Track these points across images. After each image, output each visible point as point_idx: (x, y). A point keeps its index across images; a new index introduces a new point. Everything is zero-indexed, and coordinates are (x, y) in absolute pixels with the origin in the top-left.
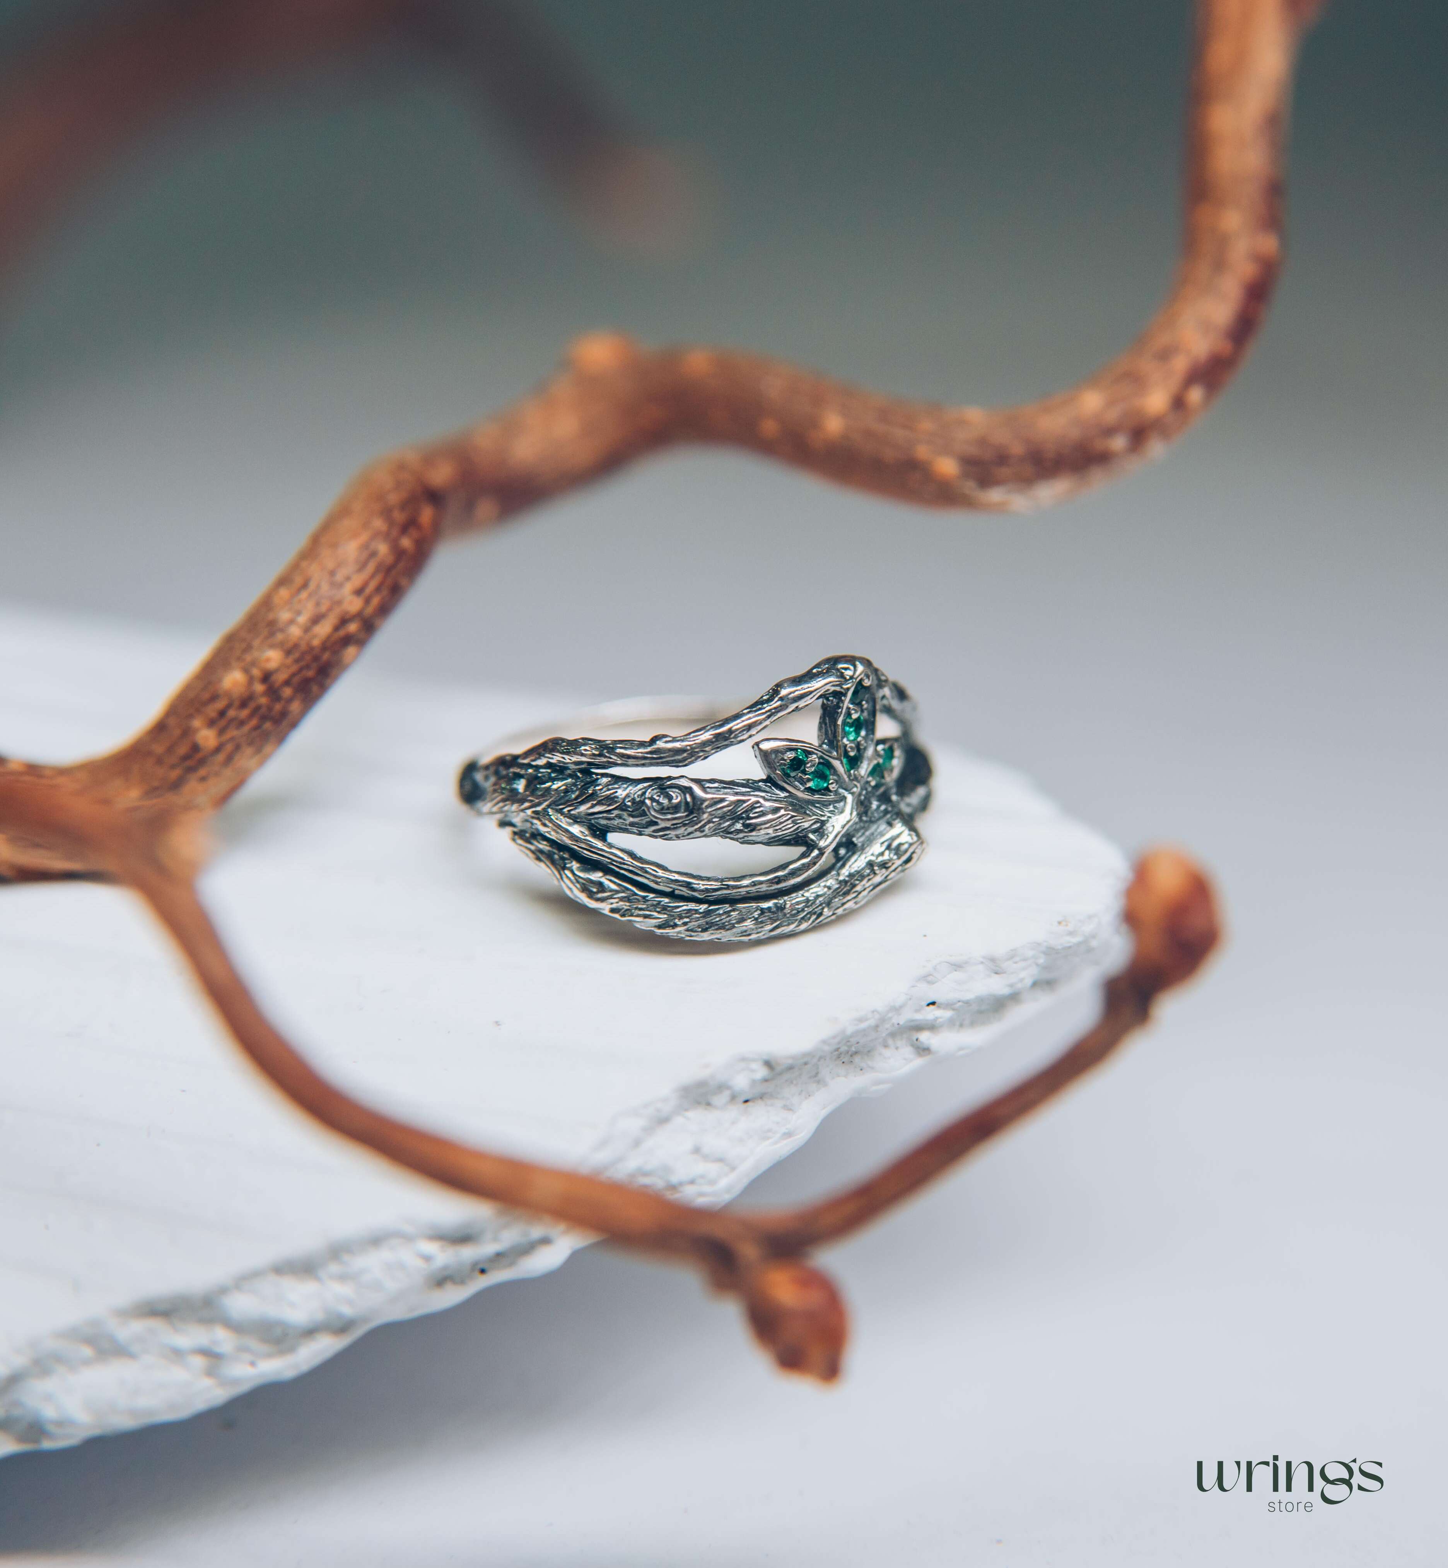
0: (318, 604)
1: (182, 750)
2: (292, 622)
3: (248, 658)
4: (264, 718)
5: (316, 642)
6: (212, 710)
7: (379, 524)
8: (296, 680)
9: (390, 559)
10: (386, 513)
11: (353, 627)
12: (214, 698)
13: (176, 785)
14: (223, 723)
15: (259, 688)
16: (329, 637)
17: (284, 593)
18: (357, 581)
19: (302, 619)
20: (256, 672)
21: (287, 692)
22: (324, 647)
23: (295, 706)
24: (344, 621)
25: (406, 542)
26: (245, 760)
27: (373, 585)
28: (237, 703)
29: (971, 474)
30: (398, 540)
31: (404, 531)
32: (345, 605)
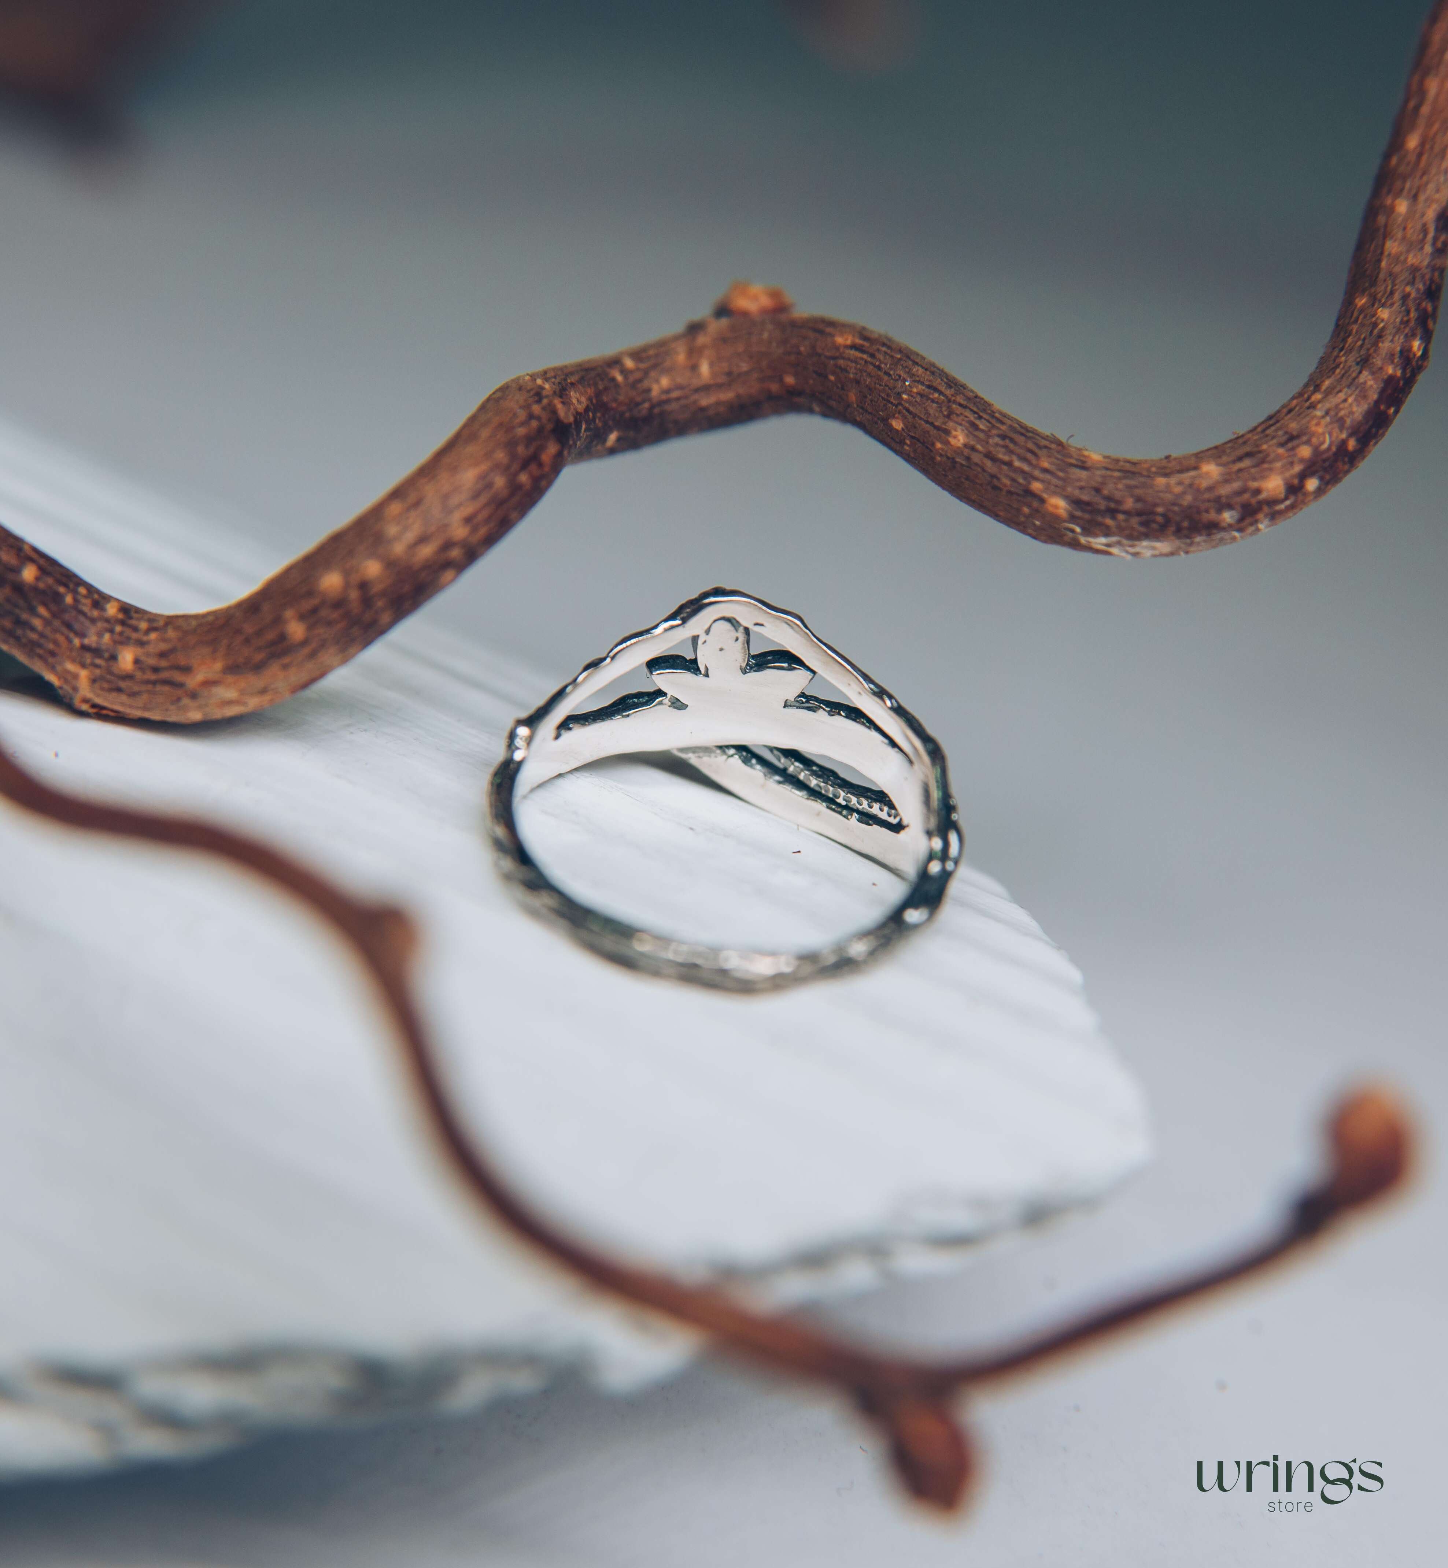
0: (426, 524)
1: (271, 635)
2: (398, 537)
3: (350, 564)
4: (353, 623)
5: (417, 561)
6: (307, 605)
7: (501, 456)
8: (391, 592)
9: (504, 493)
10: (511, 445)
11: (455, 553)
12: (310, 594)
13: (258, 668)
14: (314, 619)
15: (354, 594)
16: (431, 558)
17: (395, 508)
18: (468, 510)
19: (408, 537)
20: (354, 579)
21: (380, 603)
22: (425, 566)
23: (386, 618)
24: (448, 545)
25: (523, 478)
26: (328, 656)
27: (483, 515)
28: (329, 604)
29: (1079, 518)
30: (516, 474)
31: (524, 466)
32: (452, 531)
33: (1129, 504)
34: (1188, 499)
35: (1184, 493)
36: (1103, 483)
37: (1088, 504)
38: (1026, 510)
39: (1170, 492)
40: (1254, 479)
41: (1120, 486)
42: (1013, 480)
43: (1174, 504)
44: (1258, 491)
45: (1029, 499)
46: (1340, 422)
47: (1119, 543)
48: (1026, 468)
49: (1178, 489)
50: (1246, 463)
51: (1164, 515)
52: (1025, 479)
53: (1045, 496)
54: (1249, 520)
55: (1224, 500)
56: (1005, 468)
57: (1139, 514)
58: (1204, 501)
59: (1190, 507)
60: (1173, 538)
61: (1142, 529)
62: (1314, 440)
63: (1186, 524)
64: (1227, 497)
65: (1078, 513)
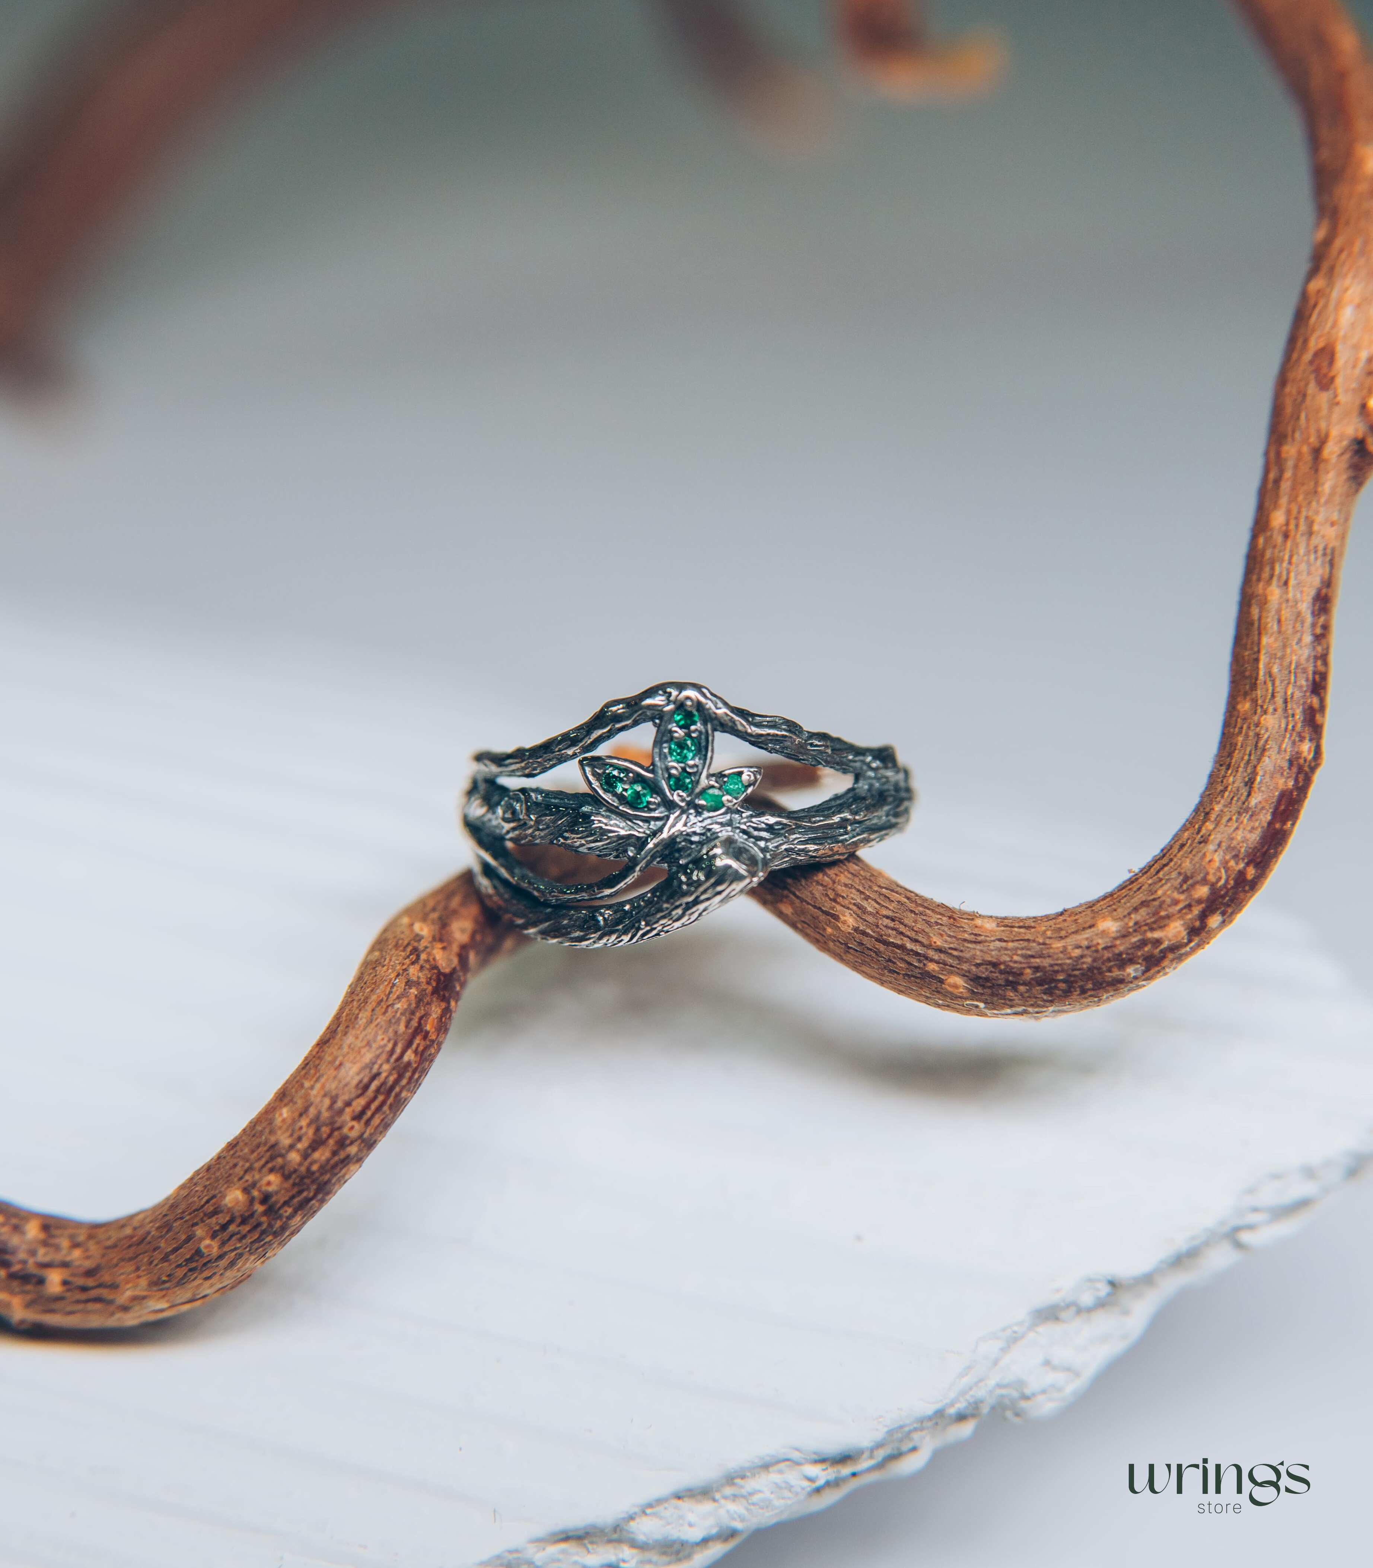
0: (318, 1130)
1: (186, 1252)
2: (292, 1147)
3: (249, 1179)
4: (263, 1232)
5: (314, 1167)
6: (215, 1223)
7: (382, 1041)
8: (296, 1200)
9: (392, 1079)
11: (351, 1152)
12: (215, 1212)
13: (182, 1282)
14: (225, 1235)
15: (259, 1208)
16: (328, 1161)
17: (283, 1112)
18: (358, 1106)
19: (302, 1145)
20: (256, 1193)
21: (287, 1210)
22: (323, 1169)
23: (295, 1219)
24: (343, 1144)
25: (409, 1056)
27: (373, 1107)
28: (239, 1220)
29: (979, 994)
32: (345, 1130)
33: (1029, 974)
34: (1088, 961)
35: (1083, 955)
36: (999, 956)
37: (987, 979)
39: (1069, 956)
40: (1153, 930)
41: (1016, 957)
42: (909, 962)
43: (1075, 968)
44: (1159, 941)
45: (928, 980)
46: (1234, 853)
47: (1026, 1011)
48: (920, 950)
49: (1076, 952)
50: (1143, 913)
51: (1066, 980)
52: (920, 961)
53: (942, 976)
54: (1155, 969)
55: (1125, 956)
56: (899, 950)
57: (1040, 982)
58: (1105, 960)
59: (1091, 969)
60: (1082, 999)
61: (1047, 996)
62: (1210, 878)
63: (1090, 984)
64: (1128, 952)
65: (981, 989)
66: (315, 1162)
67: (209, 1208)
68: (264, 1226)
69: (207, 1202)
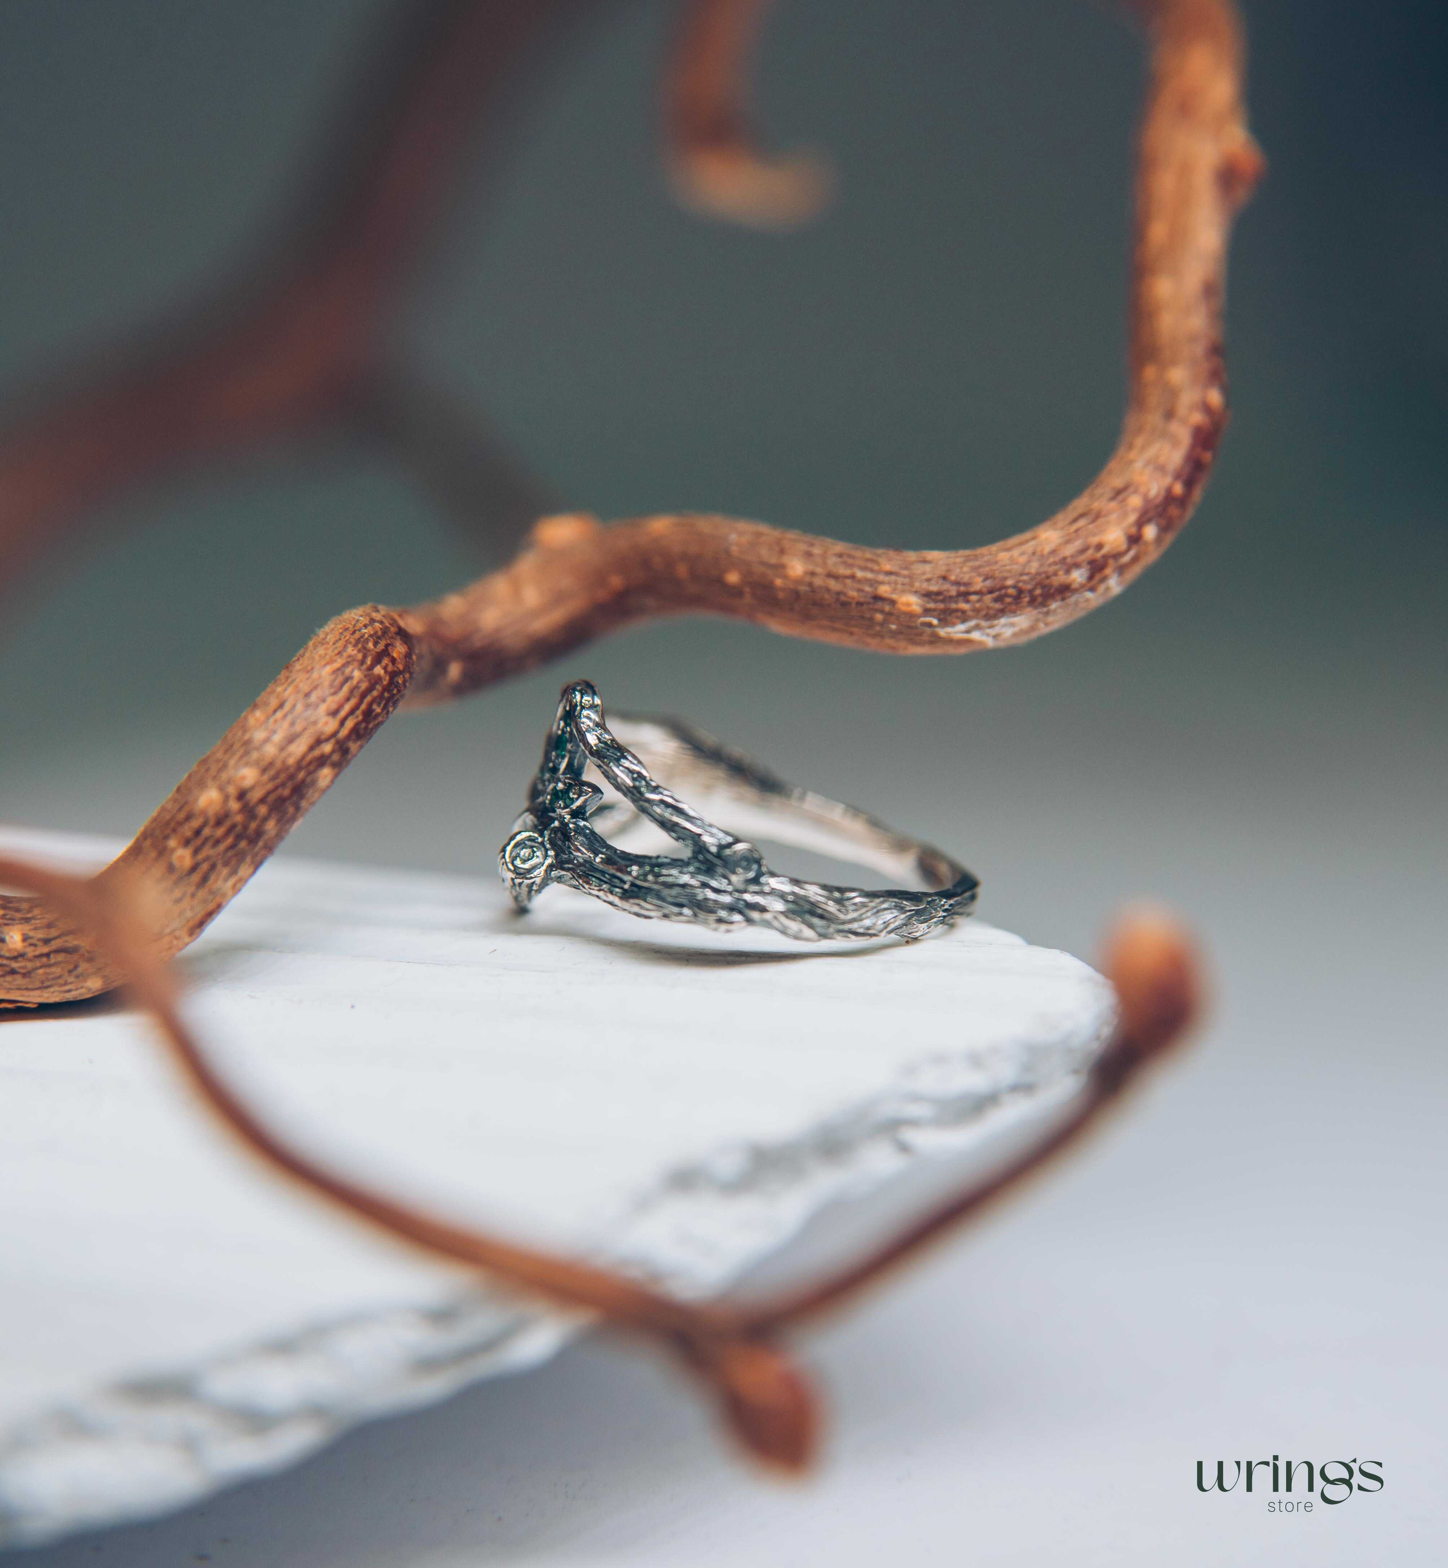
0: (292, 724)
2: (267, 740)
3: (224, 776)
4: (239, 837)
5: (291, 761)
6: (187, 830)
7: (353, 652)
8: (271, 798)
9: (364, 686)
10: (360, 642)
11: (327, 748)
12: (189, 817)
14: (199, 841)
15: (234, 805)
16: (303, 757)
17: (259, 714)
18: (332, 702)
19: (277, 738)
20: (232, 790)
21: (263, 810)
22: (299, 765)
23: (271, 827)
24: (318, 742)
26: (221, 881)
27: (347, 708)
28: (212, 822)
29: (934, 610)
30: (371, 668)
31: (377, 660)
32: (320, 725)
33: (979, 584)
34: (1034, 567)
35: (1029, 561)
36: (949, 571)
37: (938, 593)
38: (879, 617)
39: (1017, 563)
40: (1094, 535)
41: (965, 569)
42: (860, 590)
43: (1022, 574)
44: (1100, 546)
45: (879, 605)
46: (1161, 469)
47: (977, 627)
48: (869, 575)
49: (1023, 559)
50: (1081, 523)
51: (1014, 587)
52: (871, 586)
53: (894, 597)
54: (1098, 577)
55: (1069, 560)
56: (849, 581)
57: (991, 592)
58: (1050, 565)
59: (1038, 574)
60: (1029, 609)
61: (998, 606)
62: (1143, 489)
63: (1038, 591)
64: (1072, 556)
65: (931, 605)
66: (289, 755)
67: (182, 816)
68: (239, 828)
69: (180, 809)
